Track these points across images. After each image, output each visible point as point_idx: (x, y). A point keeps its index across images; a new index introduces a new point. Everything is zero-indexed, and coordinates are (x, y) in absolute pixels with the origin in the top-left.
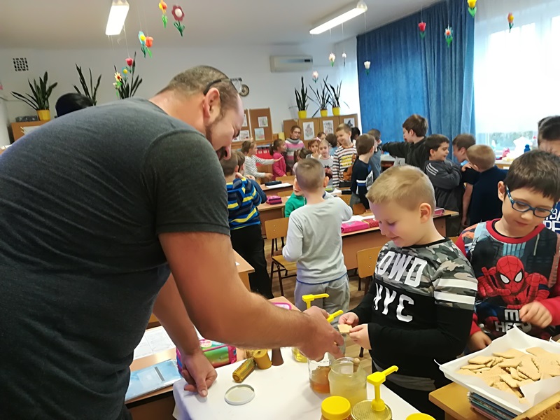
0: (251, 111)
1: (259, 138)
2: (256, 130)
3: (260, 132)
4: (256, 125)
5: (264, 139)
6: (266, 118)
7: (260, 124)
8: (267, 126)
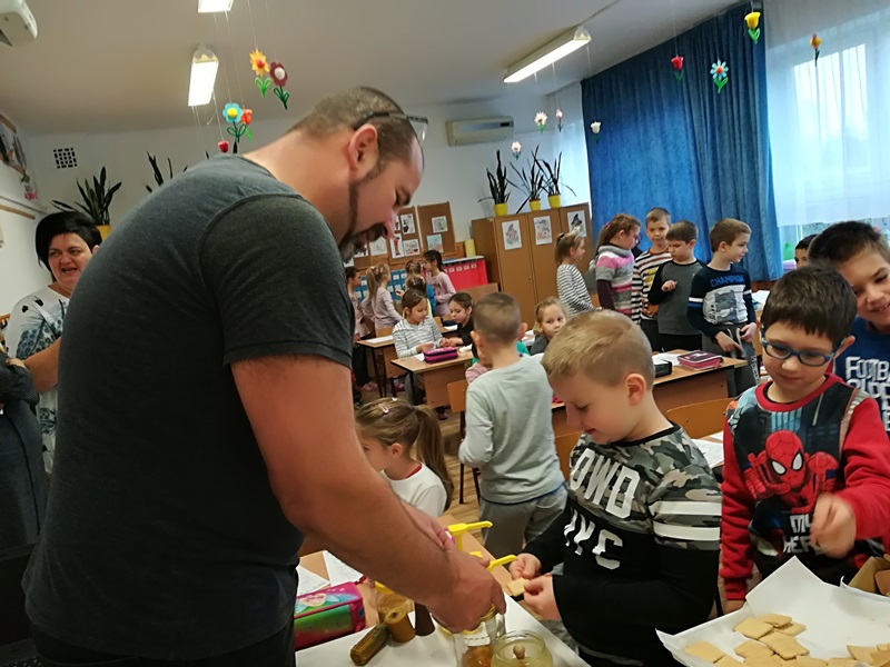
0: (419, 208)
2: (429, 238)
3: (436, 240)
4: (428, 230)
6: (445, 218)
7: (435, 228)
8: (446, 230)
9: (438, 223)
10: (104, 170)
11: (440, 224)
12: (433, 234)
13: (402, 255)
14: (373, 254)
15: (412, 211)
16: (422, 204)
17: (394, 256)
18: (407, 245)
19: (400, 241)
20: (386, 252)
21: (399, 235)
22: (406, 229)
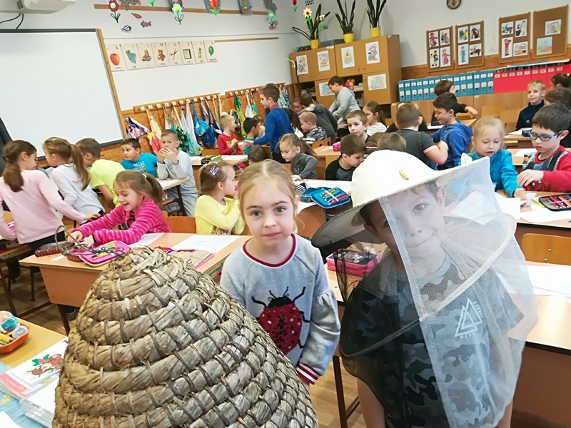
0: (535, 13)
1: (543, 51)
2: (539, 40)
3: (545, 42)
4: (540, 33)
5: (550, 52)
6: (560, 21)
7: (548, 31)
8: (559, 32)
9: (553, 26)
10: (320, 6)
11: (553, 27)
12: (544, 36)
13: (510, 56)
14: (486, 54)
15: (526, 16)
16: (538, 10)
17: (503, 56)
18: (517, 47)
19: (511, 43)
20: (497, 53)
21: (511, 38)
22: (518, 33)
